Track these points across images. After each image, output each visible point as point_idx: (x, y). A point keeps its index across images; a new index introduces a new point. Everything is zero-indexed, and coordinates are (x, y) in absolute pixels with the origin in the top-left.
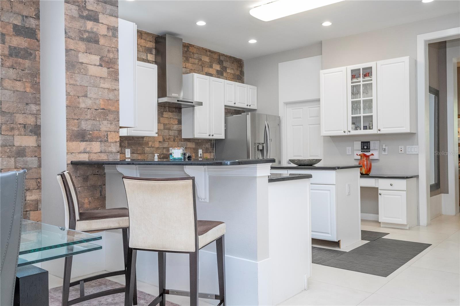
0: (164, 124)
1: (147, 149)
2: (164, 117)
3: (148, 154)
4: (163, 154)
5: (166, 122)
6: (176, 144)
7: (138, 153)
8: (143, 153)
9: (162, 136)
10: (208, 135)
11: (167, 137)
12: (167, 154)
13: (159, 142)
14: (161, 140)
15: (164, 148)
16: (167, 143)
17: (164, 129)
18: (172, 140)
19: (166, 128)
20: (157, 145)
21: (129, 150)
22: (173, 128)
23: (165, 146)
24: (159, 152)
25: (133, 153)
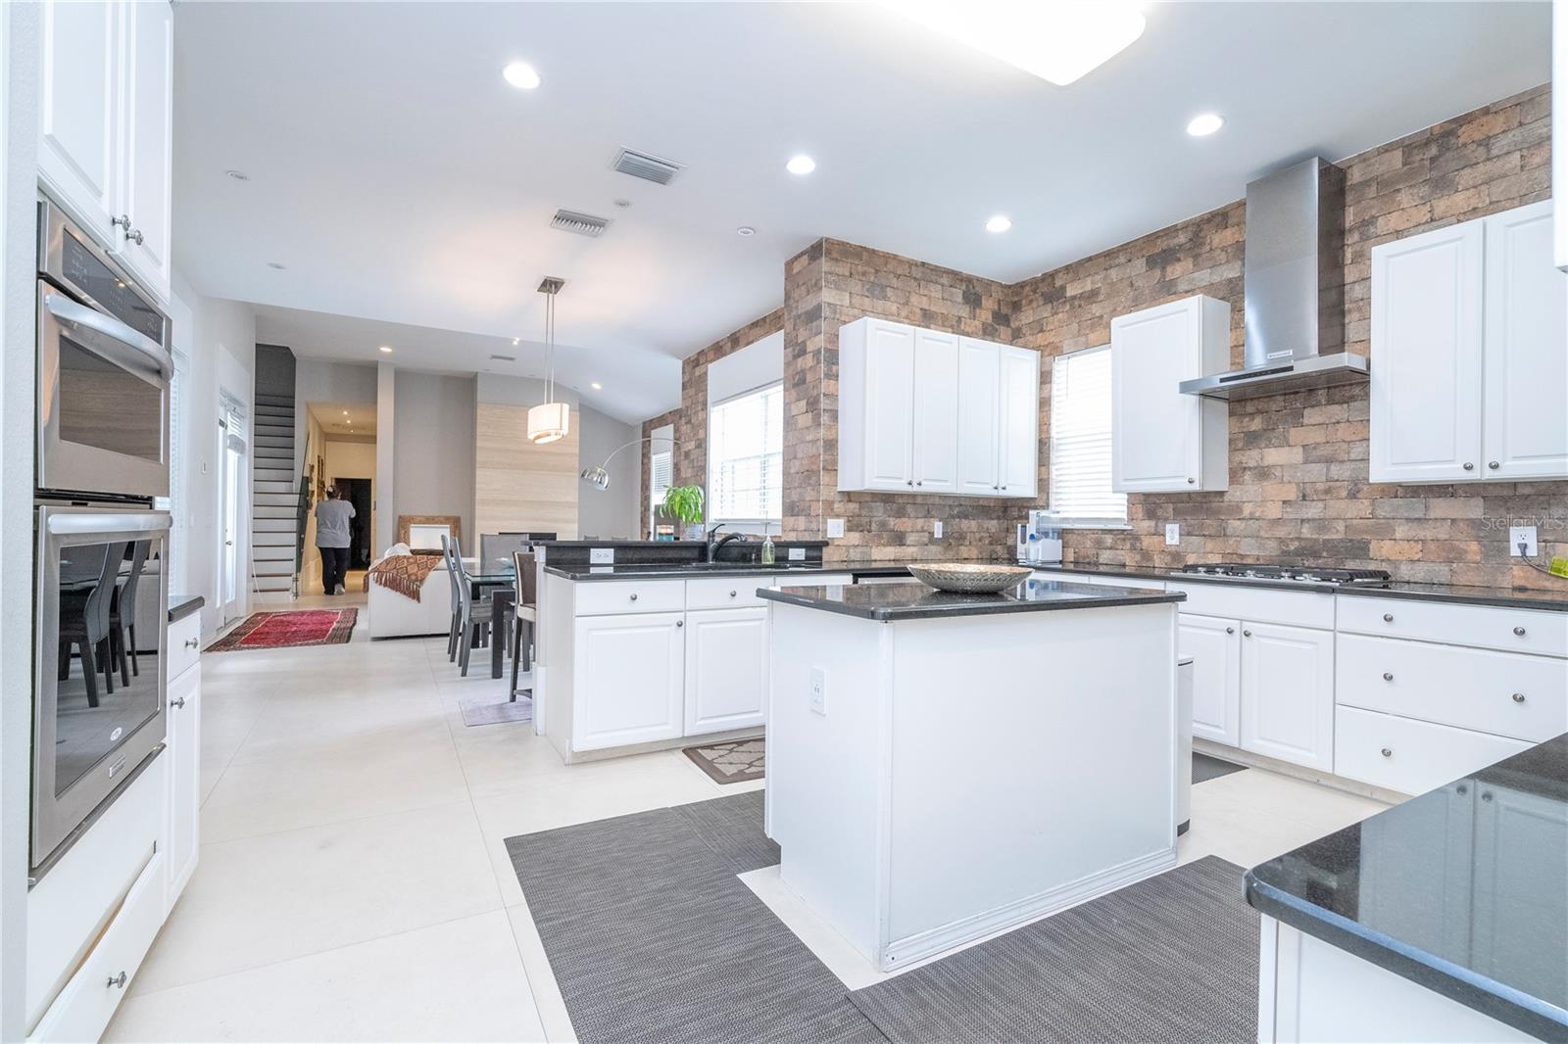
0: (1303, 446)
1: (1234, 525)
2: (1307, 425)
3: (1239, 539)
4: (1299, 539)
5: (1316, 436)
6: (1361, 506)
7: (1204, 535)
8: (1223, 534)
9: (1298, 484)
11: (1320, 486)
12: (1316, 540)
13: (1284, 502)
14: (1292, 497)
15: (1303, 521)
16: (1321, 505)
17: (1306, 462)
18: (1344, 494)
19: (1310, 459)
20: (1274, 511)
21: (1176, 527)
22: (1349, 453)
23: (1310, 516)
24: (1281, 532)
25: (1189, 534)
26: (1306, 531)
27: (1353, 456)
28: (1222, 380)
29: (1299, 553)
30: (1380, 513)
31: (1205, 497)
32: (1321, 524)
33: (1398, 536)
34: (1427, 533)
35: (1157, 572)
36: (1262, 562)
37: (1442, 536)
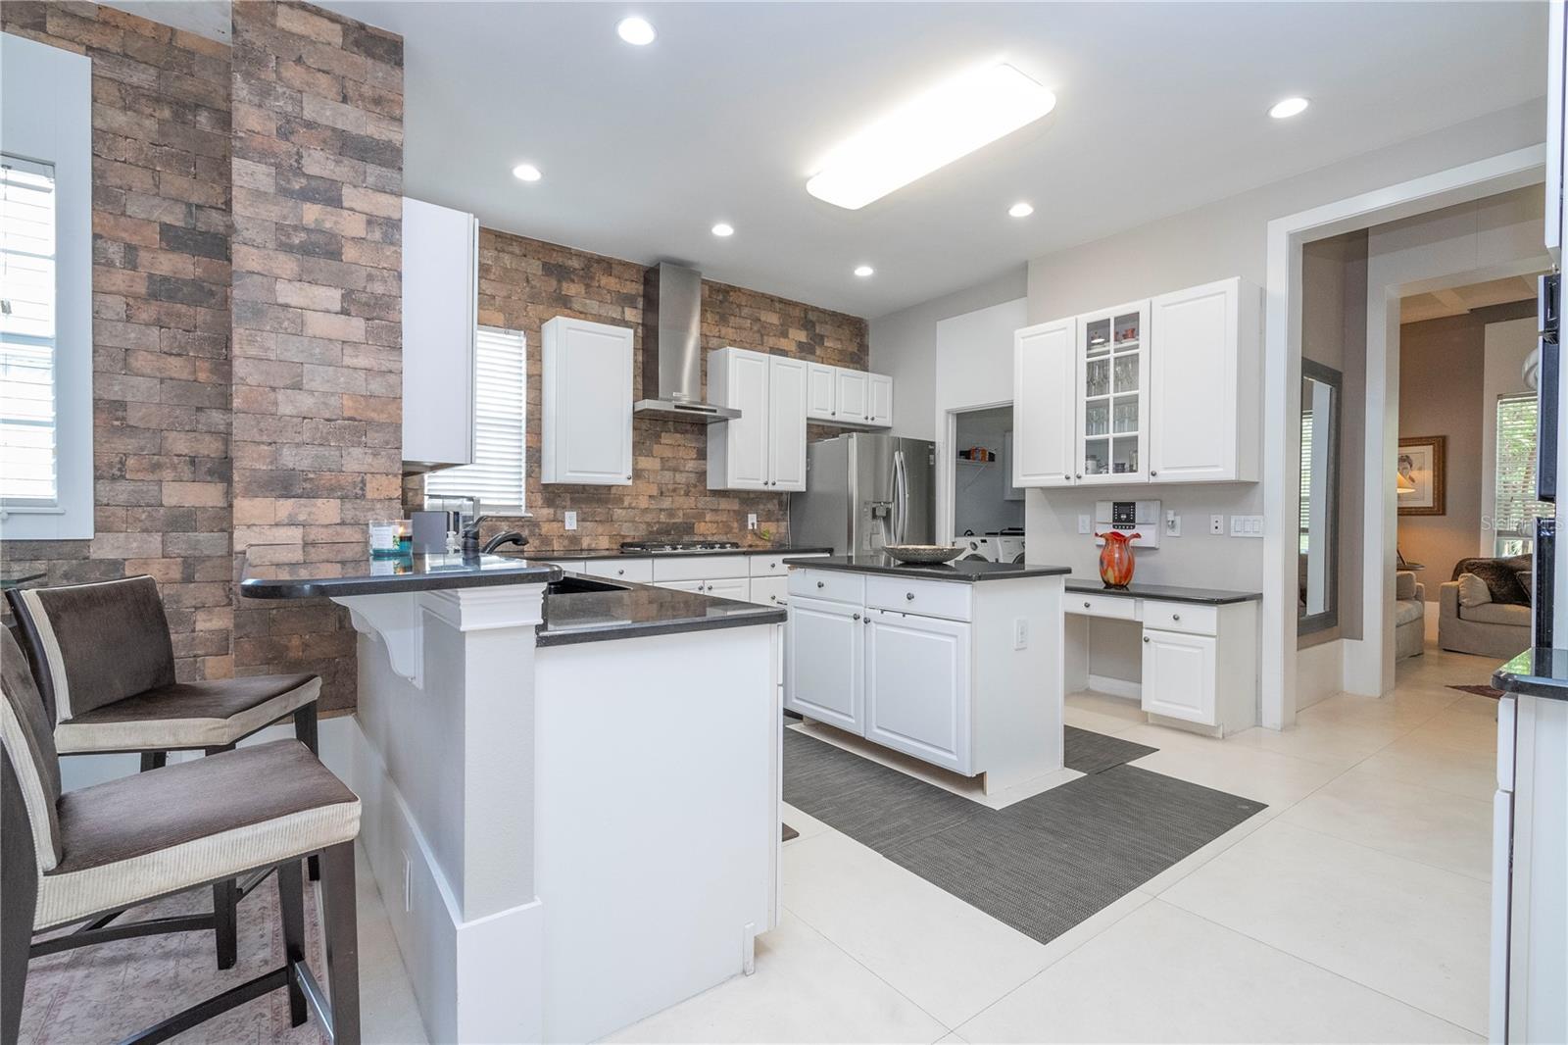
0: (661, 458)
1: (618, 512)
2: (664, 444)
3: (621, 524)
4: (658, 522)
5: (668, 453)
6: (690, 501)
8: (610, 520)
9: (658, 484)
10: (762, 482)
11: (670, 487)
12: (668, 523)
13: (650, 496)
14: (655, 492)
15: (661, 510)
17: (662, 470)
18: (682, 493)
19: (666, 467)
20: (643, 503)
21: (574, 514)
22: (685, 467)
23: (664, 507)
24: (648, 518)
25: (583, 520)
26: (663, 517)
27: (687, 469)
28: (677, 407)
29: (659, 532)
30: (700, 505)
31: (596, 490)
32: (671, 513)
33: (707, 519)
34: (719, 518)
35: (556, 554)
36: (636, 540)
37: (724, 520)
